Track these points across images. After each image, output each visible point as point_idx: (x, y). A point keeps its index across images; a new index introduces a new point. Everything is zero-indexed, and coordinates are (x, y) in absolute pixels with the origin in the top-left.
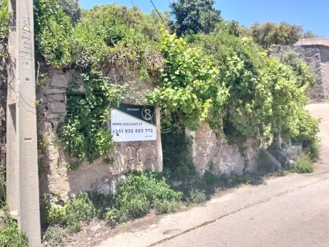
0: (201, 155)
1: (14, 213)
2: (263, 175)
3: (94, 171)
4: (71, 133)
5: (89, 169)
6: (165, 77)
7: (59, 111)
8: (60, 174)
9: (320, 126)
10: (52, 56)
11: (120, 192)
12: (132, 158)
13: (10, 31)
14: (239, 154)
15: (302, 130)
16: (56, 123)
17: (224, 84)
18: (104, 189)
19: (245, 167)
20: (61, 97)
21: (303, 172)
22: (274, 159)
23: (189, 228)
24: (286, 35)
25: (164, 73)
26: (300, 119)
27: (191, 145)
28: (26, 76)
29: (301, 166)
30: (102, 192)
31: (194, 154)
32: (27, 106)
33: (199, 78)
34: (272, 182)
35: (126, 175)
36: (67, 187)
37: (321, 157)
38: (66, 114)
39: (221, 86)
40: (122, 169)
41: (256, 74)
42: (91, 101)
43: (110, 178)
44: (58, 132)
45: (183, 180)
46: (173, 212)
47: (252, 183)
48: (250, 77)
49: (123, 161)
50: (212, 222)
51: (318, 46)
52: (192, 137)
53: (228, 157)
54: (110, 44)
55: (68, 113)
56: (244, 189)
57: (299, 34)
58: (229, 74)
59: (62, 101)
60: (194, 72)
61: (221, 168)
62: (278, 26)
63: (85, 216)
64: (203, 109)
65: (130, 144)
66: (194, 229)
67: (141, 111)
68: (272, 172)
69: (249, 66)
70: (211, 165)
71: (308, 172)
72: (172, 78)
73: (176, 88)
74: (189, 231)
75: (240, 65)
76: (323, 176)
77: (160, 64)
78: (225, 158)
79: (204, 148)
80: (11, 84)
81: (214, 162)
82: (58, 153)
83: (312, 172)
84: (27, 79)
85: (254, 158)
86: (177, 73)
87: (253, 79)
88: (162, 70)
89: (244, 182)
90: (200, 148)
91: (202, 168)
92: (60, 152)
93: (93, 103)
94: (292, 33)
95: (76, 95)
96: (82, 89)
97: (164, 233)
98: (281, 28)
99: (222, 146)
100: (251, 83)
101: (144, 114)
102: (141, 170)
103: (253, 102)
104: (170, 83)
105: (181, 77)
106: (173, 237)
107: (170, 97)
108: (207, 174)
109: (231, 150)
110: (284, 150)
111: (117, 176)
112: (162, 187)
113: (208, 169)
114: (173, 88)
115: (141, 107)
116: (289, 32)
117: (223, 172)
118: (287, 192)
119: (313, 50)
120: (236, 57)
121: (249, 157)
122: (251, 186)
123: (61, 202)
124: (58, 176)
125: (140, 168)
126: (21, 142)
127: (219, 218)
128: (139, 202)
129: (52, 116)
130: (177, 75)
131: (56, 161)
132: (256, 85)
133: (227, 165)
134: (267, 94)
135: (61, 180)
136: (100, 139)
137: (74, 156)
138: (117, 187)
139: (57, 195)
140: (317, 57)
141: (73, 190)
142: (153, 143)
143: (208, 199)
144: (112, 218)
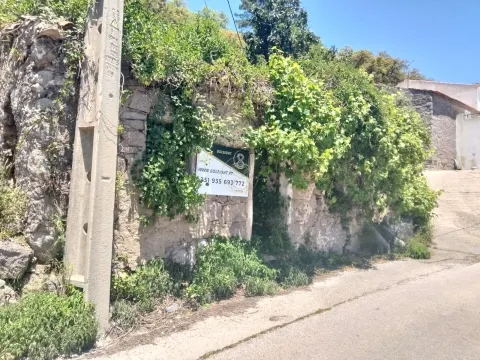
0: (297, 222)
1: (76, 279)
2: (369, 257)
3: (171, 231)
4: (154, 176)
5: (165, 228)
6: (273, 113)
7: (136, 144)
8: (130, 231)
9: (440, 199)
10: (142, 67)
11: (199, 263)
12: (216, 218)
13: (89, 24)
14: (340, 227)
15: (418, 202)
16: (132, 160)
17: (343, 131)
18: (181, 257)
19: (346, 244)
20: (139, 125)
21: (418, 258)
22: (380, 237)
23: (301, 315)
24: (384, 70)
25: (272, 107)
26: (415, 188)
27: (286, 209)
28: (110, 91)
29: (415, 249)
30: (178, 261)
31: (290, 221)
32: (107, 133)
33: (317, 119)
34: (383, 266)
35: (208, 240)
36: (136, 248)
37: (434, 241)
38: (144, 148)
39: (339, 133)
40: (204, 232)
41: (381, 123)
42: (180, 135)
43: (189, 241)
44: (132, 172)
45: (276, 254)
46: (270, 294)
47: (359, 266)
48: (373, 126)
49: (206, 220)
50: (328, 309)
51: (431, 93)
52: (289, 198)
53: (328, 229)
54: (207, 59)
55: (147, 148)
56: (349, 273)
57: (402, 71)
58: (351, 119)
59: (141, 131)
60: (313, 111)
61: (318, 242)
62: (375, 56)
63: (158, 291)
64: (321, 161)
65: (216, 198)
66: (308, 316)
67: (232, 155)
68: (380, 253)
69: (375, 112)
70: (307, 238)
71: (424, 258)
72: (284, 115)
73: (286, 130)
74: (302, 318)
75: (366, 110)
76: (444, 264)
77: (267, 94)
78: (324, 231)
79: (301, 214)
80: (86, 99)
81: (311, 234)
82: (130, 202)
83: (429, 258)
84: (111, 96)
85: (357, 233)
86: (290, 109)
87: (377, 129)
88: (269, 104)
89: (348, 264)
90: (297, 215)
91: (297, 240)
92: (132, 201)
93: (182, 138)
94: (392, 70)
95: (160, 124)
96: (167, 118)
97: (271, 319)
98: (379, 60)
99: (322, 214)
100: (374, 134)
101: (237, 160)
102: (226, 235)
103: (374, 159)
104: (278, 122)
105: (296, 115)
106: (285, 325)
107: (280, 141)
108: (302, 249)
109: (332, 220)
110: (392, 226)
111: (197, 240)
112: (253, 262)
113: (303, 242)
114: (282, 129)
115: (233, 150)
116: (388, 68)
117: (320, 247)
118: (408, 280)
119: (424, 97)
120: (361, 98)
121: (351, 232)
122: (357, 270)
123: (127, 270)
124: (127, 233)
125: (225, 233)
126: (98, 181)
127: (335, 306)
128: (226, 278)
129: (128, 149)
130: (289, 113)
131: (127, 212)
132: (380, 137)
133: (325, 240)
134: (392, 151)
135: (131, 239)
136: (187, 188)
137: (151, 208)
138: (196, 256)
139: (124, 260)
140: (428, 107)
141: (144, 254)
142: (243, 200)
143: (310, 282)
144: (192, 296)
